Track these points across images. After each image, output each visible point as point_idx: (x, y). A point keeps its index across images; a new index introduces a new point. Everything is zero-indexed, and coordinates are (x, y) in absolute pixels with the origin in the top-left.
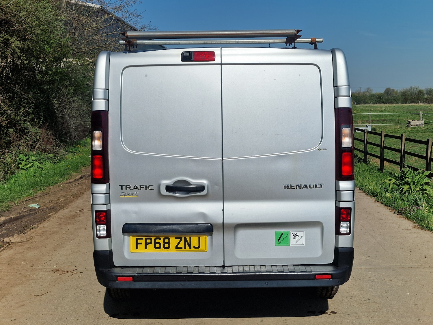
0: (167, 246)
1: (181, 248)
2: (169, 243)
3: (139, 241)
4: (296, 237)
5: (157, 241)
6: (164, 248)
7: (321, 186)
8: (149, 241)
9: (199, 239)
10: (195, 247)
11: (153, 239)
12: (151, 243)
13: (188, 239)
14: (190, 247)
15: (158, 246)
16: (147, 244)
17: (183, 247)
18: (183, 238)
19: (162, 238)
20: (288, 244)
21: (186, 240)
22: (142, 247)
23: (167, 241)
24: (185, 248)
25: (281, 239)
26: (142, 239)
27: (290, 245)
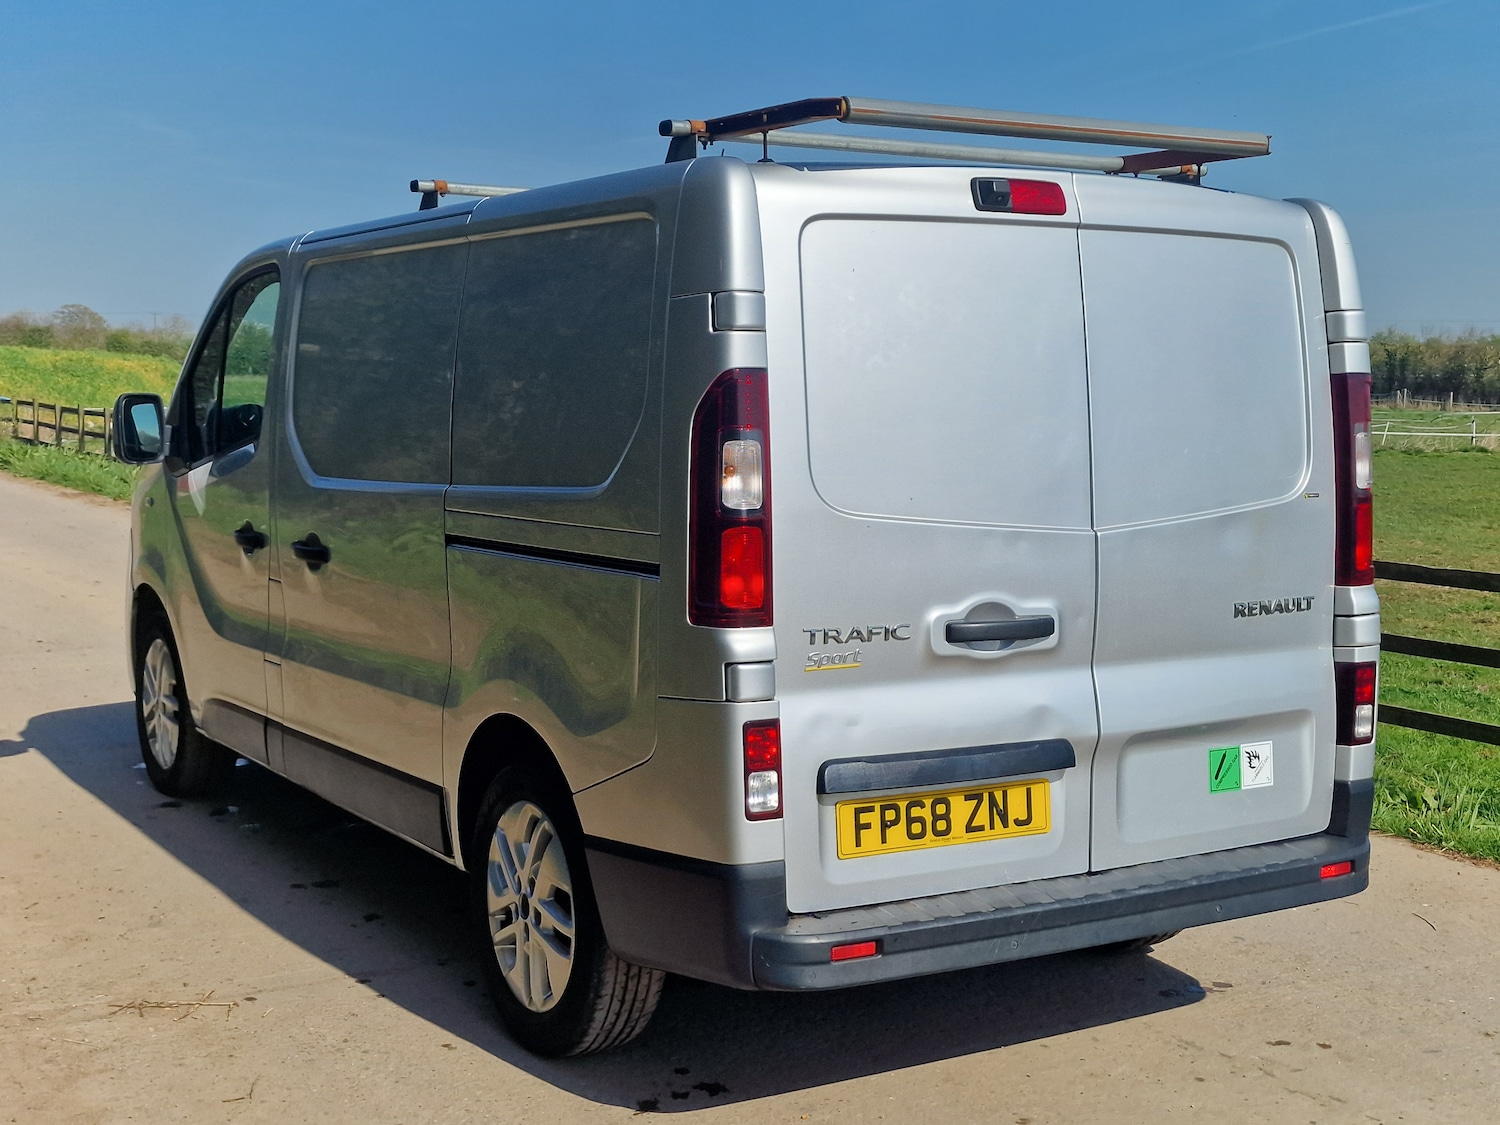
0: (941, 825)
1: (981, 828)
2: (946, 817)
3: (864, 818)
4: (1255, 762)
5: (916, 812)
6: (937, 833)
7: (1309, 604)
8: (890, 815)
9: (1029, 792)
10: (1018, 823)
11: (903, 805)
12: (895, 822)
13: (999, 796)
14: (1005, 825)
15: (916, 828)
16: (885, 826)
17: (987, 827)
18: (986, 796)
19: (928, 802)
20: (1238, 784)
21: (993, 803)
22: (871, 837)
23: (941, 809)
24: (992, 827)
25: (1223, 770)
26: (871, 809)
27: (1243, 788)
